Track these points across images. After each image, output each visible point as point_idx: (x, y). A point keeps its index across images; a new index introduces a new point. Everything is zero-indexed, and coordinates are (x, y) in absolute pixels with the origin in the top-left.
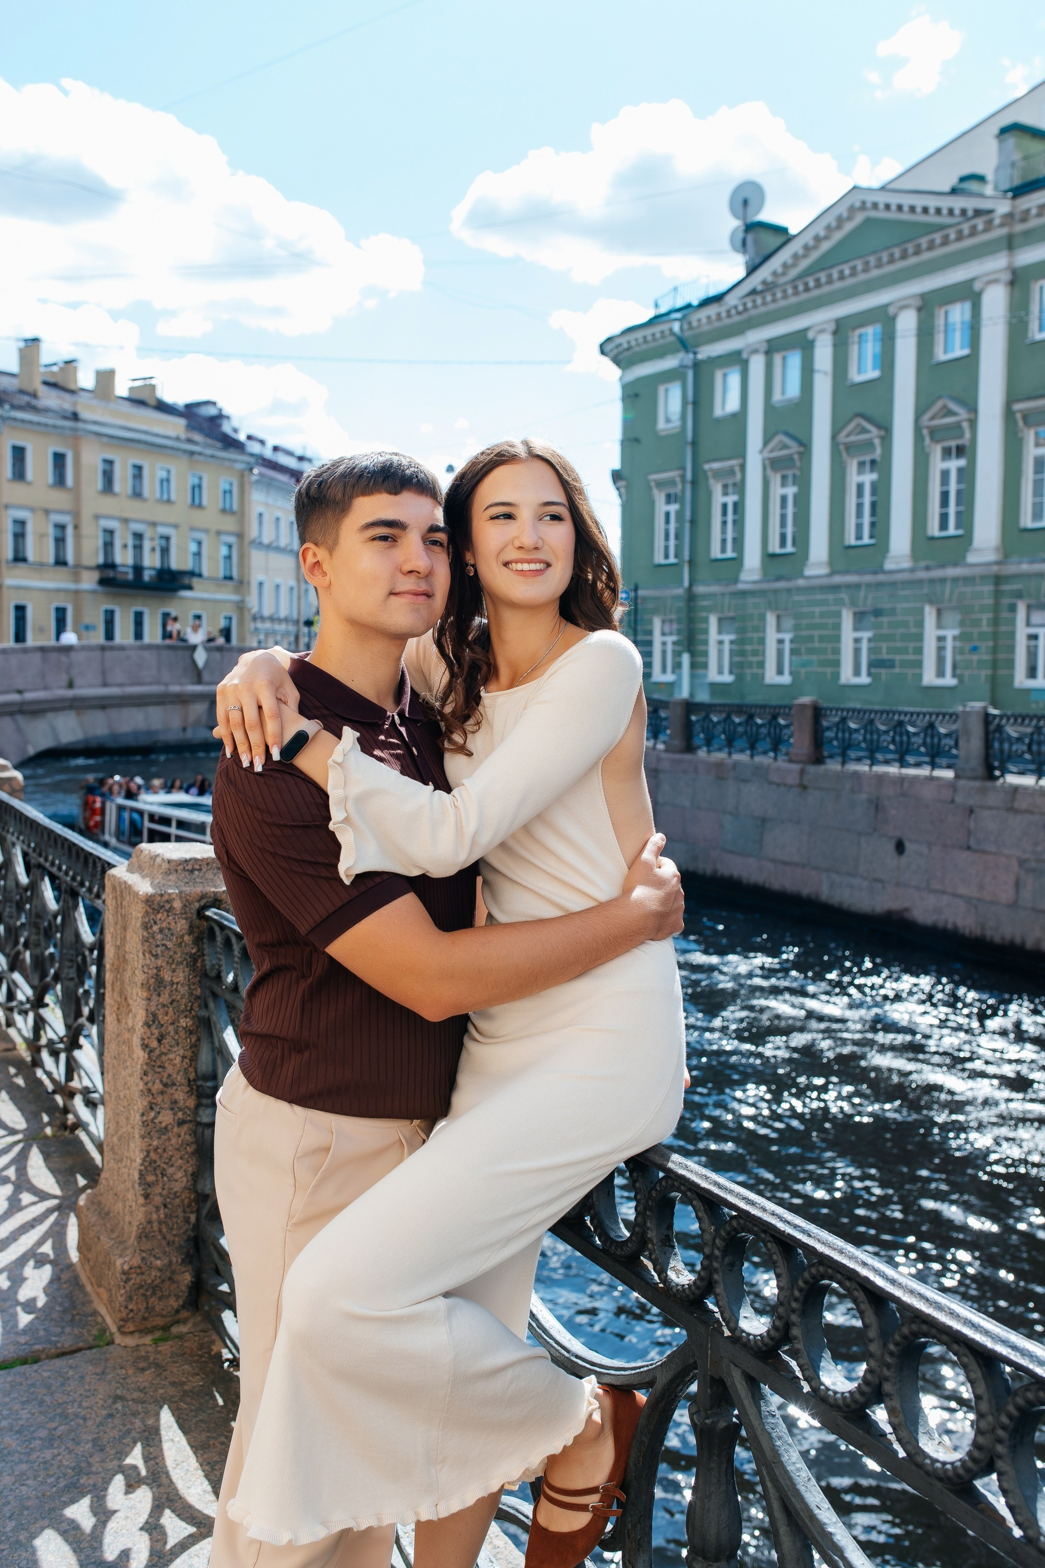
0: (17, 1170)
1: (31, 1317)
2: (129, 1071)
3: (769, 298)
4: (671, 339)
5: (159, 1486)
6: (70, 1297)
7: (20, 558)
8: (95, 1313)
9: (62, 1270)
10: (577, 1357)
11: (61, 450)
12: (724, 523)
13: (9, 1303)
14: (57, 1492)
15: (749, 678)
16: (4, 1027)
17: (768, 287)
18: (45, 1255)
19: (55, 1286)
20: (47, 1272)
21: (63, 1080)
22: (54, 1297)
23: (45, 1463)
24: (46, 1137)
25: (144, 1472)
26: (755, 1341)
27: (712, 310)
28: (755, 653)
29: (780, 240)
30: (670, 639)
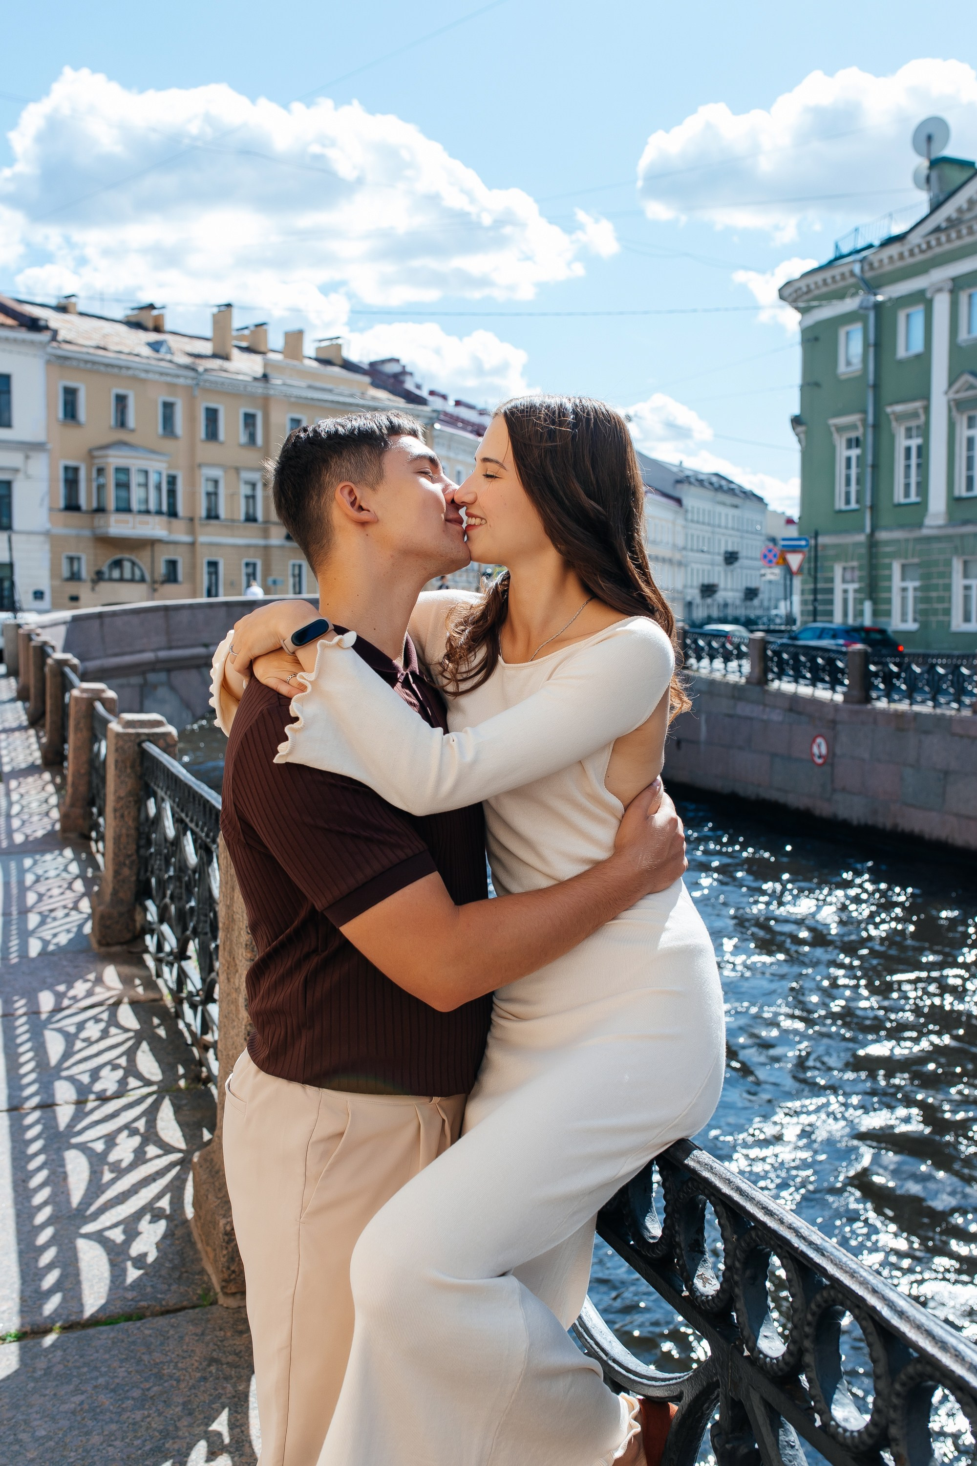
0: (147, 1122)
1: (141, 1272)
2: (235, 1031)
3: (953, 235)
4: (851, 281)
5: (241, 1455)
6: (181, 1254)
7: (212, 515)
8: (203, 1271)
9: (176, 1226)
10: (615, 1361)
11: (251, 411)
12: (908, 467)
13: (122, 1257)
14: (141, 1455)
15: (934, 626)
16: (154, 978)
17: (952, 223)
18: (162, 1210)
19: (168, 1242)
20: (162, 1225)
21: (199, 1032)
22: (165, 1254)
23: (134, 1424)
24: (179, 1089)
25: (227, 1440)
26: (772, 1364)
27: (894, 250)
28: (941, 600)
29: (965, 174)
30: (852, 587)
